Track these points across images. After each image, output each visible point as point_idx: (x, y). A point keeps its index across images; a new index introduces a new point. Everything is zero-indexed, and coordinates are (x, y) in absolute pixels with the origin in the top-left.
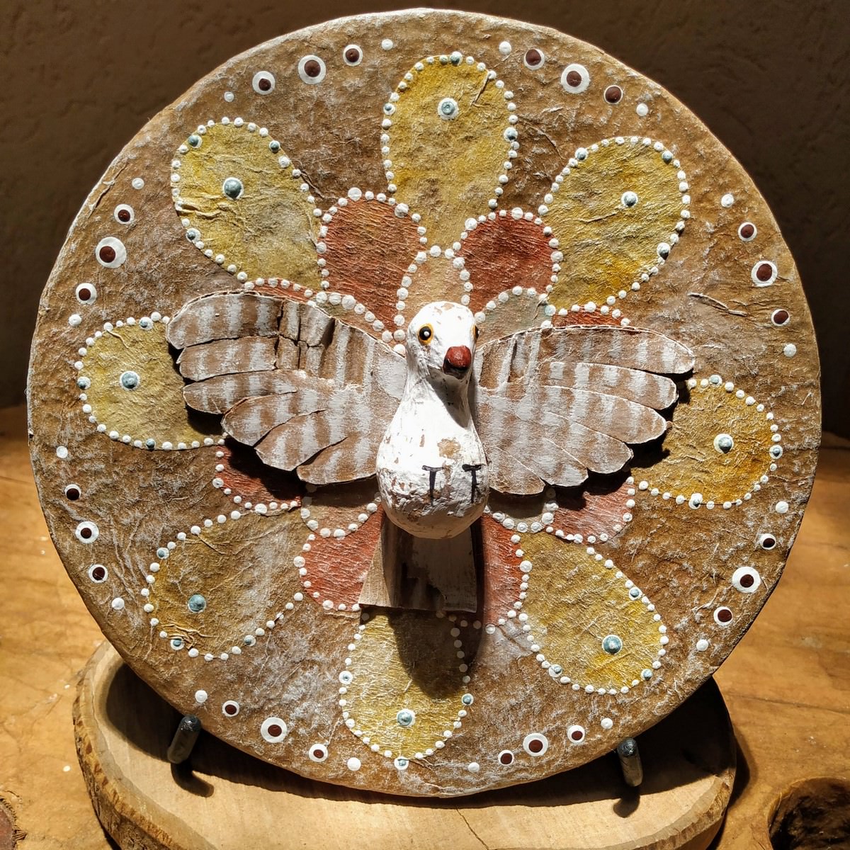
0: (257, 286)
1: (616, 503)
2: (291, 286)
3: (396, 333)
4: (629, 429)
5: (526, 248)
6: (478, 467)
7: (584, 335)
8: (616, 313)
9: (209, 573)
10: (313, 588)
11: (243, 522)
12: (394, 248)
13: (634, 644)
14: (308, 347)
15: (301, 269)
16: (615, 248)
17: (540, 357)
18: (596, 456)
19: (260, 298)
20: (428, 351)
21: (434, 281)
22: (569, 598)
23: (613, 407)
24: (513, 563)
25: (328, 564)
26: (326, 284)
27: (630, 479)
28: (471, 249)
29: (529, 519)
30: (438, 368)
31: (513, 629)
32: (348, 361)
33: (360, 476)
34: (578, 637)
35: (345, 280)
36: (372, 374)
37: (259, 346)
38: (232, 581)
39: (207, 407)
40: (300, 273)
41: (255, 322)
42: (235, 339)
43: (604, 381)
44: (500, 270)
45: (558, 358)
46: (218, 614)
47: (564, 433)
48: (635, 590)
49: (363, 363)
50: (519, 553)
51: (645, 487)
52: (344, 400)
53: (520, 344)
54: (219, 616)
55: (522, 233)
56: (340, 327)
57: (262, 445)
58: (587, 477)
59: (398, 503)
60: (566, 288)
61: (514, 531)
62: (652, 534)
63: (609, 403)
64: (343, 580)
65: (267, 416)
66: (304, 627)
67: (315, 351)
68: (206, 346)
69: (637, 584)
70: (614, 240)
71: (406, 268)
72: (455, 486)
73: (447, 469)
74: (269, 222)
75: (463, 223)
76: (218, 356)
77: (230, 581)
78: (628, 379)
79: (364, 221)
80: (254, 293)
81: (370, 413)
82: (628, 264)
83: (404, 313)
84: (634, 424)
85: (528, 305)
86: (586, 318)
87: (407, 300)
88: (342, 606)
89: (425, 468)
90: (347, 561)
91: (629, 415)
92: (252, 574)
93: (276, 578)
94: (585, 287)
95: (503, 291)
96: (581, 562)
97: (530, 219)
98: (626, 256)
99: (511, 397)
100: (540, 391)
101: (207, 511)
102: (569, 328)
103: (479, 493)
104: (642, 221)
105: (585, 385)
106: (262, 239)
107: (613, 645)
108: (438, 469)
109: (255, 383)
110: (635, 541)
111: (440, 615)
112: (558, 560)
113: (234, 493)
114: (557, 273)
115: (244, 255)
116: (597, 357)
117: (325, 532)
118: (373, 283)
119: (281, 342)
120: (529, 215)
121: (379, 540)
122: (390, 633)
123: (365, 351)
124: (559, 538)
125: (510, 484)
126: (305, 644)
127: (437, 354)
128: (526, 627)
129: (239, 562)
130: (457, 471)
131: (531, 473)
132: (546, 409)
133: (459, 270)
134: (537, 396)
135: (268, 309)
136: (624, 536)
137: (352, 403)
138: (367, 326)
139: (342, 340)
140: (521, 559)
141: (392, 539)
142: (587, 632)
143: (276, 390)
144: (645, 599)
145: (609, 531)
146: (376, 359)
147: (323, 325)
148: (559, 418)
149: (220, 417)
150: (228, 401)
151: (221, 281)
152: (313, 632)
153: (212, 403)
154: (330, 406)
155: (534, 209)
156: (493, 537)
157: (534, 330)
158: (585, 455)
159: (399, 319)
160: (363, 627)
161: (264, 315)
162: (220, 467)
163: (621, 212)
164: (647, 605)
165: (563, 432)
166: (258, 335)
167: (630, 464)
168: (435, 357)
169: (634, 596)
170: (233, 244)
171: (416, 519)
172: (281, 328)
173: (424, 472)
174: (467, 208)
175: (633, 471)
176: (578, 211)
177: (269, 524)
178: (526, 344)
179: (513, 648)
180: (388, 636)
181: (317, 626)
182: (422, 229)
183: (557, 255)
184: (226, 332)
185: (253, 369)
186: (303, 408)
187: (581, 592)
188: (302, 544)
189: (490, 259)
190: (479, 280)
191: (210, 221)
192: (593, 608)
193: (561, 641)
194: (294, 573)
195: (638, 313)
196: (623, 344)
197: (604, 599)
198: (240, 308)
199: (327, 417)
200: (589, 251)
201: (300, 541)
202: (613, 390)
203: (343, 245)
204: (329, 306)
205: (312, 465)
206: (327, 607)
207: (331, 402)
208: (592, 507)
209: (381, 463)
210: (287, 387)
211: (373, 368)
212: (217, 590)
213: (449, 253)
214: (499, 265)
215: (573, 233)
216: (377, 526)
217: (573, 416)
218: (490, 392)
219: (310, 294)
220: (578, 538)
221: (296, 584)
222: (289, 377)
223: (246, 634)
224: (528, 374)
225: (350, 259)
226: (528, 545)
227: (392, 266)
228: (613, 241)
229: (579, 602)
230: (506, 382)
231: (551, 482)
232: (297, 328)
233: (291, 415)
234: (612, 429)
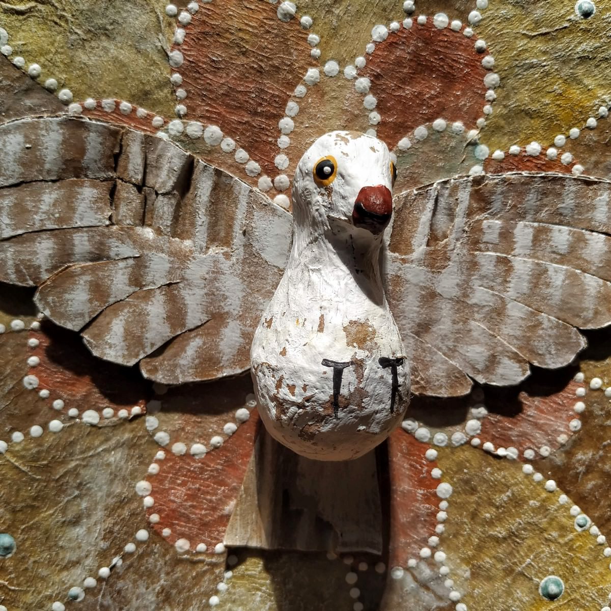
0: (86, 110)
1: (561, 408)
2: (134, 111)
3: (277, 178)
4: (583, 310)
5: (451, 67)
6: (400, 361)
7: (527, 184)
8: (567, 157)
9: (20, 506)
10: (163, 523)
11: (66, 436)
12: (276, 63)
13: (579, 587)
14: (157, 194)
15: (147, 88)
16: (566, 71)
17: (470, 213)
18: (540, 346)
19: (90, 124)
20: (329, 195)
21: (329, 109)
22: (499, 531)
23: (563, 281)
24: (428, 487)
25: (181, 491)
26: (181, 108)
27: (580, 376)
28: (379, 66)
29: (450, 428)
30: (343, 218)
31: (426, 572)
32: (211, 216)
33: (226, 373)
34: (509, 580)
35: (208, 105)
36: (244, 233)
37: (88, 193)
38: (52, 514)
39: (13, 276)
40: (147, 93)
41: (82, 157)
42: (53, 181)
43: (551, 246)
44: (416, 96)
45: (493, 215)
46: (32, 559)
47: (499, 314)
48: (582, 518)
49: (232, 219)
50: (436, 473)
51: (597, 386)
52: (205, 269)
53: (442, 195)
54: (35, 562)
55: (446, 47)
56: (201, 167)
57: (93, 329)
58: (529, 373)
59: (285, 414)
60: (502, 122)
61: (430, 444)
62: (605, 446)
63: (558, 274)
64: (203, 512)
65: (98, 290)
66: (151, 576)
67: (166, 200)
68: (12, 190)
69: (585, 510)
70: (566, 61)
71: (292, 91)
72: (369, 389)
73: (358, 364)
74: (105, 21)
75: (369, 31)
76: (30, 205)
77: (48, 515)
78: (582, 245)
79: (235, 23)
80: (81, 118)
81: (241, 287)
82: (582, 93)
83: (288, 151)
84: (589, 304)
85: (453, 144)
86: (528, 164)
87: (292, 134)
88: (201, 547)
89: (326, 363)
90: (208, 486)
91: (583, 292)
92: (79, 505)
93: (111, 511)
94: (527, 122)
95: (420, 124)
96: (516, 484)
97: (457, 28)
98: (579, 82)
99: (431, 266)
100: (469, 258)
101: (15, 421)
102: (507, 175)
103: (401, 398)
104: (601, 38)
105: (528, 252)
106: (93, 44)
107: (553, 589)
108: (346, 365)
109: (81, 243)
110: (583, 456)
111: (332, 556)
112: (486, 481)
113: (54, 396)
114: (492, 102)
115: (69, 65)
116: (543, 214)
117: (179, 448)
118: (247, 110)
119: (119, 187)
120: (456, 24)
121: (252, 459)
122: (266, 581)
123: (236, 201)
124: (488, 452)
125: (428, 382)
126: (151, 598)
127: (343, 198)
128: (444, 570)
129: (61, 490)
130: (372, 368)
131: (455, 368)
132: (476, 283)
133: (363, 94)
134: (465, 266)
135: (100, 140)
136: (569, 450)
137: (216, 273)
138: (238, 168)
139: (204, 186)
140: (438, 481)
141: (269, 457)
142: (522, 574)
143: (112, 254)
144: (595, 530)
145: (552, 443)
146: (251, 213)
147: (177, 164)
148: (493, 295)
149: (32, 291)
150: (44, 267)
151: (36, 101)
152: (162, 582)
153: (21, 271)
154: (186, 276)
155: (463, 15)
156: (401, 452)
157: (461, 177)
158: (526, 343)
159: (281, 160)
160: (229, 574)
161: (94, 148)
162: (33, 360)
163: (575, 23)
164: (597, 536)
165: (497, 313)
166: (86, 176)
167: (582, 356)
168: (340, 203)
169: (581, 526)
170: (53, 50)
171: (312, 436)
172: (120, 169)
173: (325, 368)
174: (375, 10)
175: (583, 365)
176: (521, 21)
177: (102, 438)
178: (450, 195)
179: (427, 597)
180: (262, 585)
181: (168, 574)
182: (313, 37)
183: (492, 78)
184: (40, 172)
185: (79, 224)
186: (149, 278)
187: (514, 523)
188: (148, 465)
189: (404, 81)
190: (389, 109)
191: (21, 17)
192: (529, 542)
193: (487, 586)
194: (135, 504)
195: (593, 159)
196: (576, 198)
197: (543, 530)
198: (60, 138)
199: (183, 292)
200: (533, 74)
201: (145, 461)
202: (562, 259)
203: (207, 56)
204: (185, 139)
205: (161, 358)
206: (181, 548)
207: (188, 271)
208: (531, 412)
209: (259, 354)
210: (127, 250)
211: (247, 225)
212: (30, 528)
213: (350, 71)
214: (417, 89)
215: (514, 49)
216: (249, 439)
217: (511, 293)
218: (402, 259)
219: (161, 123)
220: (511, 452)
221: (139, 518)
222: (130, 237)
223: (71, 586)
224: (454, 236)
225: (215, 76)
226: (446, 463)
227: (272, 87)
228: (564, 62)
229: (512, 535)
230: (424, 247)
231: (481, 380)
232: (141, 168)
233: (131, 289)
234: (561, 310)
